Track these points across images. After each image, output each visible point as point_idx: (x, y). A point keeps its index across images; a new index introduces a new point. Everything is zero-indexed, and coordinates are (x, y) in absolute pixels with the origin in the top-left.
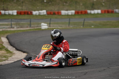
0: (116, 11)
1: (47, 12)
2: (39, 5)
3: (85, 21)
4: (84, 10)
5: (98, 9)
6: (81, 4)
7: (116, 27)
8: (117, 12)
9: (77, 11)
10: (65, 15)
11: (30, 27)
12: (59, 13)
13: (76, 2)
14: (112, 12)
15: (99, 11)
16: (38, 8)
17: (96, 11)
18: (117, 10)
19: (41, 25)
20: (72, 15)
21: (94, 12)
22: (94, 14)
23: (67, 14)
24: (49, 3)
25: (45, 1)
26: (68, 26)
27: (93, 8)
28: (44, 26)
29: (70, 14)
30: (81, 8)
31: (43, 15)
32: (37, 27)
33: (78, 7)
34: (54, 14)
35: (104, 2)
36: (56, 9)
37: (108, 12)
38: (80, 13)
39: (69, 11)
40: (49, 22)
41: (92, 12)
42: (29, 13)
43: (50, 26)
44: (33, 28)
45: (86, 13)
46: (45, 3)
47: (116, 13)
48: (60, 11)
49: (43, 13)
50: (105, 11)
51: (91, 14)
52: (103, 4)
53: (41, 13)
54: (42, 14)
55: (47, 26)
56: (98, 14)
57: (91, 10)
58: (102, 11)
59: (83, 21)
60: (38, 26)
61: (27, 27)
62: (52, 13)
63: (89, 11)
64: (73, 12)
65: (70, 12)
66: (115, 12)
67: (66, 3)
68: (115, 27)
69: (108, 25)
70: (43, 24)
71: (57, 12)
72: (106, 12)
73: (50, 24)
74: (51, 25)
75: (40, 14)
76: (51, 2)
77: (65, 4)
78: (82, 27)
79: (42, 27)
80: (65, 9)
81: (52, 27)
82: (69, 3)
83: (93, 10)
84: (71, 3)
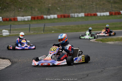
0: (72, 16)
1: (2, 18)
3: (45, 27)
4: (39, 15)
5: (54, 14)
6: (37, 10)
7: (78, 31)
8: (73, 16)
9: (33, 17)
10: (21, 21)
12: (15, 20)
13: (31, 8)
14: (69, 16)
15: (56, 16)
17: (52, 16)
18: (73, 14)
19: (3, 32)
20: (28, 21)
21: (51, 17)
22: (51, 19)
23: (23, 20)
24: (3, 9)
27: (49, 14)
28: (5, 33)
29: (26, 20)
30: (36, 14)
33: (34, 12)
34: (10, 20)
35: (59, 7)
36: (11, 15)
37: (64, 17)
38: (37, 19)
39: (25, 17)
40: (9, 29)
41: (49, 17)
43: (10, 33)
45: (42, 18)
47: (72, 17)
48: (16, 17)
50: (61, 16)
51: (47, 19)
52: (59, 9)
55: (8, 32)
56: (54, 18)
57: (47, 15)
58: (58, 16)
59: (43, 27)
62: (8, 20)
63: (45, 16)
64: (30, 17)
65: (26, 18)
66: (71, 16)
67: (21, 8)
68: (77, 32)
69: (67, 29)
70: (4, 31)
71: (13, 18)
72: (63, 17)
74: (11, 32)
76: (6, 8)
77: (20, 10)
78: (42, 32)
79: (3, 34)
80: (21, 15)
81: (12, 34)
82: (24, 8)
83: (49, 15)
84: (26, 9)
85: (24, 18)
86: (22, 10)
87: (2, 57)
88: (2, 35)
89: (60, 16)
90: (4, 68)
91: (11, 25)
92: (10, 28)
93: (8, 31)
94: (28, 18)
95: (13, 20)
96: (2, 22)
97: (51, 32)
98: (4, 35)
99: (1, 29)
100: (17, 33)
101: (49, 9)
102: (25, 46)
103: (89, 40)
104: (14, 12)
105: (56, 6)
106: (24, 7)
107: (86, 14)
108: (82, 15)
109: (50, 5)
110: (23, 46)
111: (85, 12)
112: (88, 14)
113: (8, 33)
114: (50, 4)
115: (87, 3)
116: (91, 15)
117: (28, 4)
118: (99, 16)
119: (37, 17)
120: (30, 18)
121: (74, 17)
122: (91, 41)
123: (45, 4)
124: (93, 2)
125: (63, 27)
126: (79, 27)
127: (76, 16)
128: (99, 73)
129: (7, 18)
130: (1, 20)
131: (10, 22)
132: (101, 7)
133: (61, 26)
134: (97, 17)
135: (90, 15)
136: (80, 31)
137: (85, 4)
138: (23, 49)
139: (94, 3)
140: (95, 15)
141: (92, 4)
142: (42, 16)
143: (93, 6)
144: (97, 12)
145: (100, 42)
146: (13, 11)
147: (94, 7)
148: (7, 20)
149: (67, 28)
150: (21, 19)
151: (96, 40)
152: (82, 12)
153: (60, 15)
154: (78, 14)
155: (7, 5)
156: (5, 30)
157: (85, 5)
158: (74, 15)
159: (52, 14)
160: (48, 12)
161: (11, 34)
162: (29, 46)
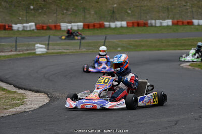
0: (151, 23)
1: (36, 25)
2: (21, 13)
3: (106, 41)
4: (97, 22)
5: (122, 20)
6: (93, 12)
7: (162, 50)
8: (153, 24)
9: (87, 23)
11: (16, 51)
12: (57, 27)
13: (84, 8)
14: (146, 25)
15: (124, 24)
16: (20, 18)
17: (118, 24)
18: (153, 21)
19: (36, 48)
20: (78, 30)
21: (116, 25)
22: (116, 28)
24: (38, 9)
25: (32, 7)
26: (78, 48)
27: (114, 19)
28: (40, 49)
29: (75, 28)
30: (92, 19)
31: (30, 31)
32: (28, 50)
33: (88, 16)
34: (49, 28)
35: (130, 9)
36: (50, 21)
37: (139, 25)
38: (93, 28)
39: (73, 24)
40: (47, 43)
41: (113, 25)
42: (7, 27)
43: (48, 49)
44: (21, 53)
45: (102, 26)
46: (32, 10)
47: (152, 26)
48: (58, 24)
49: (30, 27)
50: (133, 23)
51: (109, 27)
52: (129, 12)
53: (27, 27)
54: (28, 29)
55: (45, 48)
56: (122, 27)
57: (109, 22)
58: (127, 23)
60: (28, 48)
61: (11, 51)
62: (45, 28)
63: (106, 24)
64: (81, 24)
65: (75, 25)
66: (149, 25)
67: (67, 9)
68: (158, 50)
69: (143, 46)
70: (38, 45)
71: (53, 25)
72: (136, 25)
73: (48, 45)
74: (50, 47)
75: (25, 29)
76: (42, 8)
77: (65, 11)
79: (37, 50)
80: (67, 21)
81: (52, 51)
82: (71, 10)
83: (114, 22)
84: (74, 11)
85: (72, 26)
86: (69, 13)
87: (35, 88)
88: (35, 53)
89: (131, 24)
90: (37, 106)
91: (50, 37)
92: (49, 41)
93: (44, 46)
94: (78, 25)
95: (53, 28)
96: (36, 31)
97: (116, 49)
98: (38, 53)
99: (34, 43)
100: (59, 50)
101: (113, 12)
102: (102, 67)
103: (179, 65)
104: (55, 15)
105: (126, 7)
106: (73, 7)
107: (175, 20)
108: (167, 22)
109: (115, 5)
110: (100, 68)
111: (173, 18)
112: (178, 21)
113: (45, 50)
114: (115, 3)
115: (177, 3)
116: (183, 23)
117: (79, 2)
118: (196, 26)
119: (93, 23)
120: (82, 26)
121: (155, 26)
122: (182, 67)
123: (107, 3)
124: (186, 2)
125: (136, 41)
126: (162, 43)
127: (158, 24)
128: (196, 119)
129: (44, 25)
130: (34, 27)
131: (48, 31)
132: (200, 10)
133: (132, 40)
134: (192, 26)
135: (181, 23)
136: (164, 50)
137: (173, 5)
138: (99, 72)
139: (189, 4)
140: (190, 23)
141: (185, 5)
142: (101, 22)
143: (187, 9)
144: (194, 19)
145: (197, 68)
146: (54, 13)
147: (189, 10)
148: (43, 28)
149: (143, 43)
150: (67, 26)
151: (189, 66)
152: (168, 18)
153: (132, 21)
154: (161, 21)
155: (43, 2)
156: (40, 44)
157: (173, 7)
158: (155, 23)
159: (118, 21)
160: (111, 16)
161: (50, 51)
162: (107, 68)
